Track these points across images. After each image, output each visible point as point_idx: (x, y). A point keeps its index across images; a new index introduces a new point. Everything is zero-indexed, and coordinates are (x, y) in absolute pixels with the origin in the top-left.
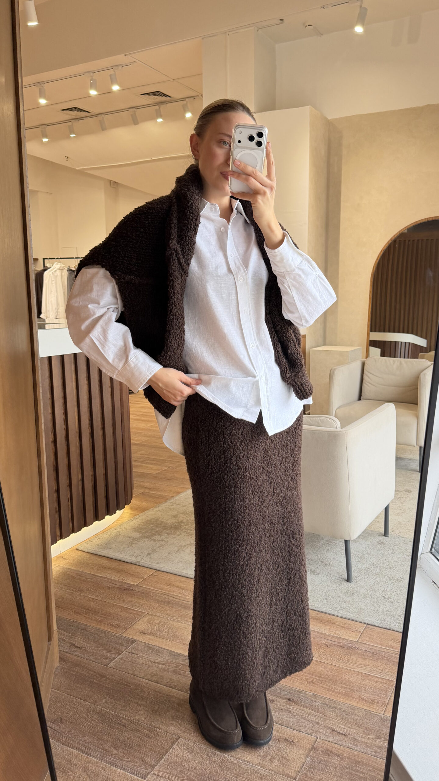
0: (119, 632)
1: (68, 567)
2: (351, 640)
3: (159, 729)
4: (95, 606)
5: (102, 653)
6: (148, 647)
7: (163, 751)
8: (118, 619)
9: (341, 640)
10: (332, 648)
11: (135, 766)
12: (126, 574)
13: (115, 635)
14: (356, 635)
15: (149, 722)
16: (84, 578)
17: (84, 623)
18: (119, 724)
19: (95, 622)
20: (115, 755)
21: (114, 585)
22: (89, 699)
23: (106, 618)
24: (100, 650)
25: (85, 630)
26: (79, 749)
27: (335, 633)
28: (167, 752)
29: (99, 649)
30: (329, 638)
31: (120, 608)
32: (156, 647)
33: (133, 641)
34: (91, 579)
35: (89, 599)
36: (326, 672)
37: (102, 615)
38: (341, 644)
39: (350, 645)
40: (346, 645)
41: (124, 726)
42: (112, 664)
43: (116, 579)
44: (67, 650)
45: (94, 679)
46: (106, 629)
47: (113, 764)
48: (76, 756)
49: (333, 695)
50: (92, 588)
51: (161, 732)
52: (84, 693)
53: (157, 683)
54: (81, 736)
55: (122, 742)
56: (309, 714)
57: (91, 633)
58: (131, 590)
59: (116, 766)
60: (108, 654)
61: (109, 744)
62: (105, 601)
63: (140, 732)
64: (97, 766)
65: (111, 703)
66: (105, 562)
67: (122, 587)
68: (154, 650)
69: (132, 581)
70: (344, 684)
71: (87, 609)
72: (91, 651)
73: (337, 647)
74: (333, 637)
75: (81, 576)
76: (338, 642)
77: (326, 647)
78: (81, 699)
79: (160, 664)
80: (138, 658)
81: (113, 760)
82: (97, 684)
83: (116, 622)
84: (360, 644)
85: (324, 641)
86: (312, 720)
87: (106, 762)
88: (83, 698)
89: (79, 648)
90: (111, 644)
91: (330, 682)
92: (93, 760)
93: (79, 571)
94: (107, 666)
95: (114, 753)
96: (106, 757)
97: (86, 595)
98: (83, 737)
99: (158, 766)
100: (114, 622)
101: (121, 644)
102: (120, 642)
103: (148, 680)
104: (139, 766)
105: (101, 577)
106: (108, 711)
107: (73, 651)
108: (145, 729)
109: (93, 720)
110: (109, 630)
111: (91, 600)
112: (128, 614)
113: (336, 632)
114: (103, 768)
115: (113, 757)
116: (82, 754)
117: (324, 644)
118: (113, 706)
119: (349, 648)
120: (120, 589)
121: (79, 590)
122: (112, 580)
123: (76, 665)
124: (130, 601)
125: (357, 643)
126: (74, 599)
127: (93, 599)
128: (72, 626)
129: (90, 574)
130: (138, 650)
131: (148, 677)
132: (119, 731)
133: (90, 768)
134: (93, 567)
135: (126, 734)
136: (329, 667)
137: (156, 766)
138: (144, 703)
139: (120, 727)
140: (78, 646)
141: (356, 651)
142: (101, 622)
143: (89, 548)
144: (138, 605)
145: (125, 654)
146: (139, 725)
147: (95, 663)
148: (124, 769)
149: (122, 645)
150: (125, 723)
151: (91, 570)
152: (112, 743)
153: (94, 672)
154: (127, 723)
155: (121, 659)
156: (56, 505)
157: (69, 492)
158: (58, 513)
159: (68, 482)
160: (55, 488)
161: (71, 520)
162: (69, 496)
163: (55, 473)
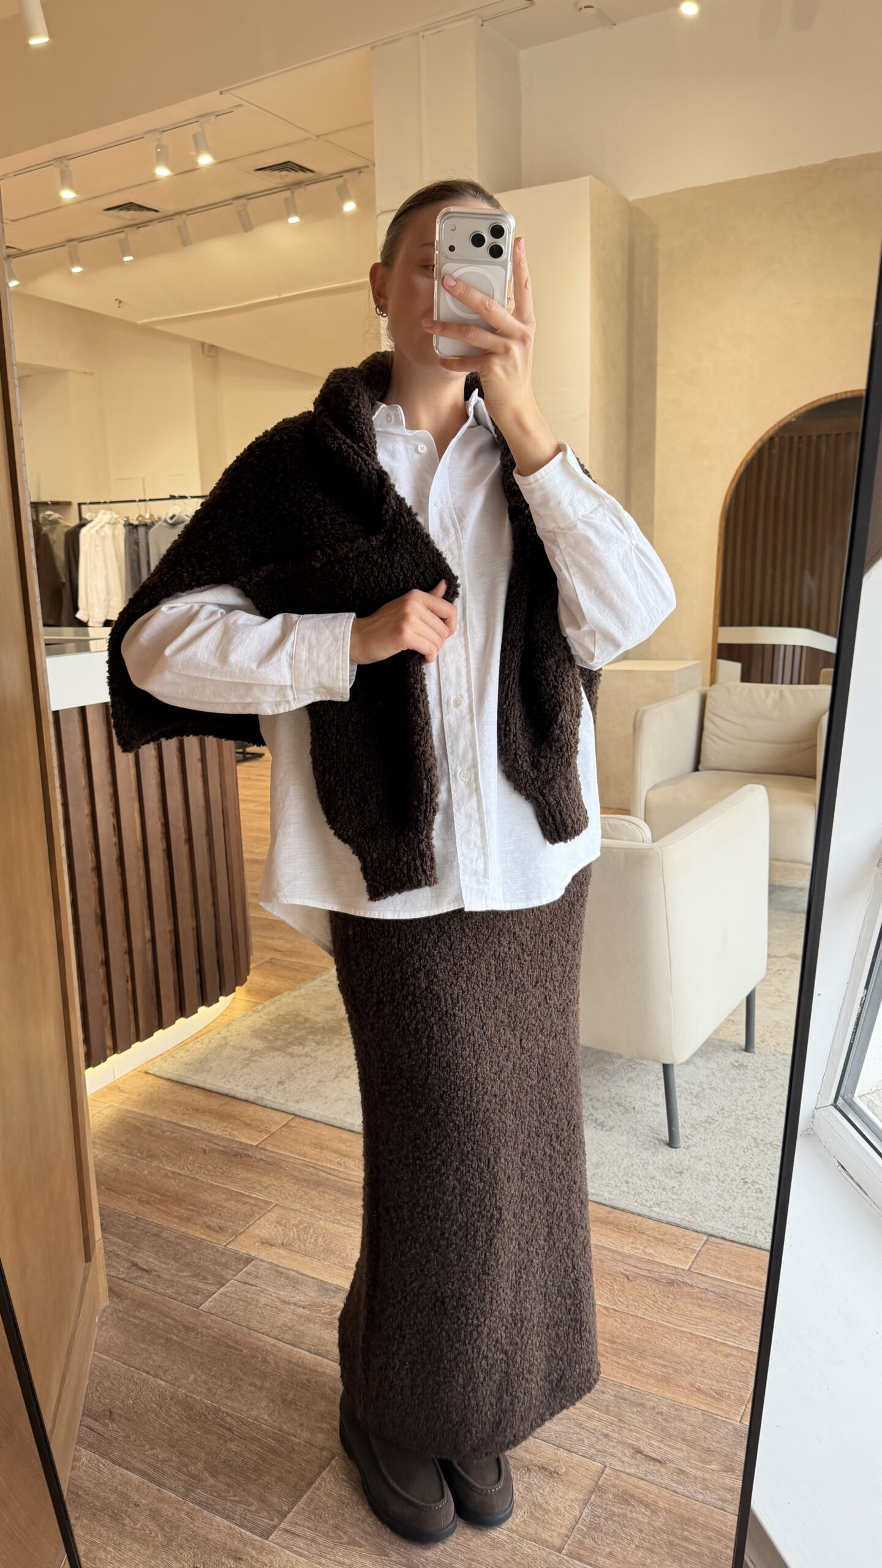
0: (221, 1241)
1: (129, 1108)
2: (675, 1268)
3: (295, 1437)
4: (177, 1188)
5: (189, 1282)
6: (277, 1271)
7: (303, 1483)
8: (220, 1214)
9: (655, 1266)
10: (638, 1282)
11: (249, 1511)
12: (238, 1122)
13: (214, 1247)
14: (687, 1257)
15: (276, 1424)
16: (158, 1131)
17: (156, 1221)
18: (221, 1426)
19: (176, 1220)
20: (212, 1487)
21: (214, 1146)
22: (164, 1374)
23: (198, 1213)
24: (186, 1276)
25: (157, 1235)
26: (143, 1474)
27: (644, 1252)
28: (310, 1484)
29: (185, 1274)
30: (632, 1262)
31: (224, 1193)
32: (292, 1273)
33: (249, 1260)
34: (172, 1133)
35: (167, 1175)
36: (625, 1332)
37: (190, 1207)
38: (656, 1276)
39: (673, 1277)
40: (665, 1277)
41: (229, 1429)
42: (207, 1304)
43: (218, 1132)
44: (123, 1276)
45: (173, 1334)
46: (197, 1234)
47: (205, 1505)
48: (138, 1489)
49: (637, 1380)
50: (172, 1152)
51: (298, 1444)
52: (154, 1361)
53: (294, 1345)
54: (147, 1447)
55: (224, 1462)
56: (590, 1417)
57: (169, 1242)
58: (247, 1155)
59: (213, 1510)
60: (200, 1285)
61: (200, 1465)
62: (197, 1177)
63: (260, 1443)
64: (177, 1509)
65: (204, 1382)
66: (198, 1098)
67: (228, 1150)
68: (287, 1278)
69: (249, 1138)
70: (660, 1358)
71: (162, 1195)
72: (168, 1277)
73: (647, 1280)
74: (639, 1259)
75: (151, 1126)
76: (650, 1271)
77: (626, 1280)
78: (148, 1373)
79: (299, 1307)
80: (258, 1294)
81: (207, 1499)
82: (179, 1344)
83: (216, 1220)
84: (696, 1276)
85: (621, 1268)
86: (595, 1430)
87: (194, 1501)
88: (152, 1372)
89: (147, 1271)
90: (208, 1264)
91: (633, 1354)
92: (170, 1497)
93: (150, 1116)
94: (198, 1308)
95: (209, 1483)
96: (193, 1491)
97: (161, 1165)
98: (152, 1449)
99: (292, 1514)
100: (214, 1221)
101: (226, 1266)
102: (224, 1260)
103: (276, 1338)
104: (256, 1511)
105: (190, 1128)
106: (198, 1398)
107: (136, 1278)
108: (269, 1437)
109: (171, 1416)
110: (204, 1237)
111: (171, 1176)
112: (239, 1206)
113: (647, 1250)
114: (188, 1514)
115: (206, 1492)
116: (149, 1484)
117: (622, 1274)
118: (209, 1390)
119: (671, 1283)
120: (225, 1153)
121: (148, 1156)
122: (212, 1135)
123: (141, 1304)
124: (245, 1179)
125: (688, 1273)
126: (138, 1173)
127: (173, 1173)
128: (133, 1227)
129: (170, 1122)
130: (257, 1277)
131: (276, 1332)
132: (220, 1439)
133: (163, 1512)
134: (175, 1107)
135: (232, 1447)
136: (631, 1321)
137: (288, 1513)
138: (267, 1384)
139: (221, 1431)
140: (145, 1267)
141: (686, 1289)
142: (188, 1220)
143: (169, 1069)
144: (259, 1188)
145: (233, 1285)
146: (258, 1429)
147: (176, 1303)
148: (227, 1517)
149: (227, 1268)
150: (231, 1424)
151: (172, 1114)
152: (205, 1463)
153: (174, 1320)
154: (235, 1423)
155: (225, 1294)
156: (104, 990)
157: (127, 963)
158: (107, 1005)
159: (125, 945)
160: (101, 956)
161: (132, 1017)
162: (128, 972)
163: (99, 929)
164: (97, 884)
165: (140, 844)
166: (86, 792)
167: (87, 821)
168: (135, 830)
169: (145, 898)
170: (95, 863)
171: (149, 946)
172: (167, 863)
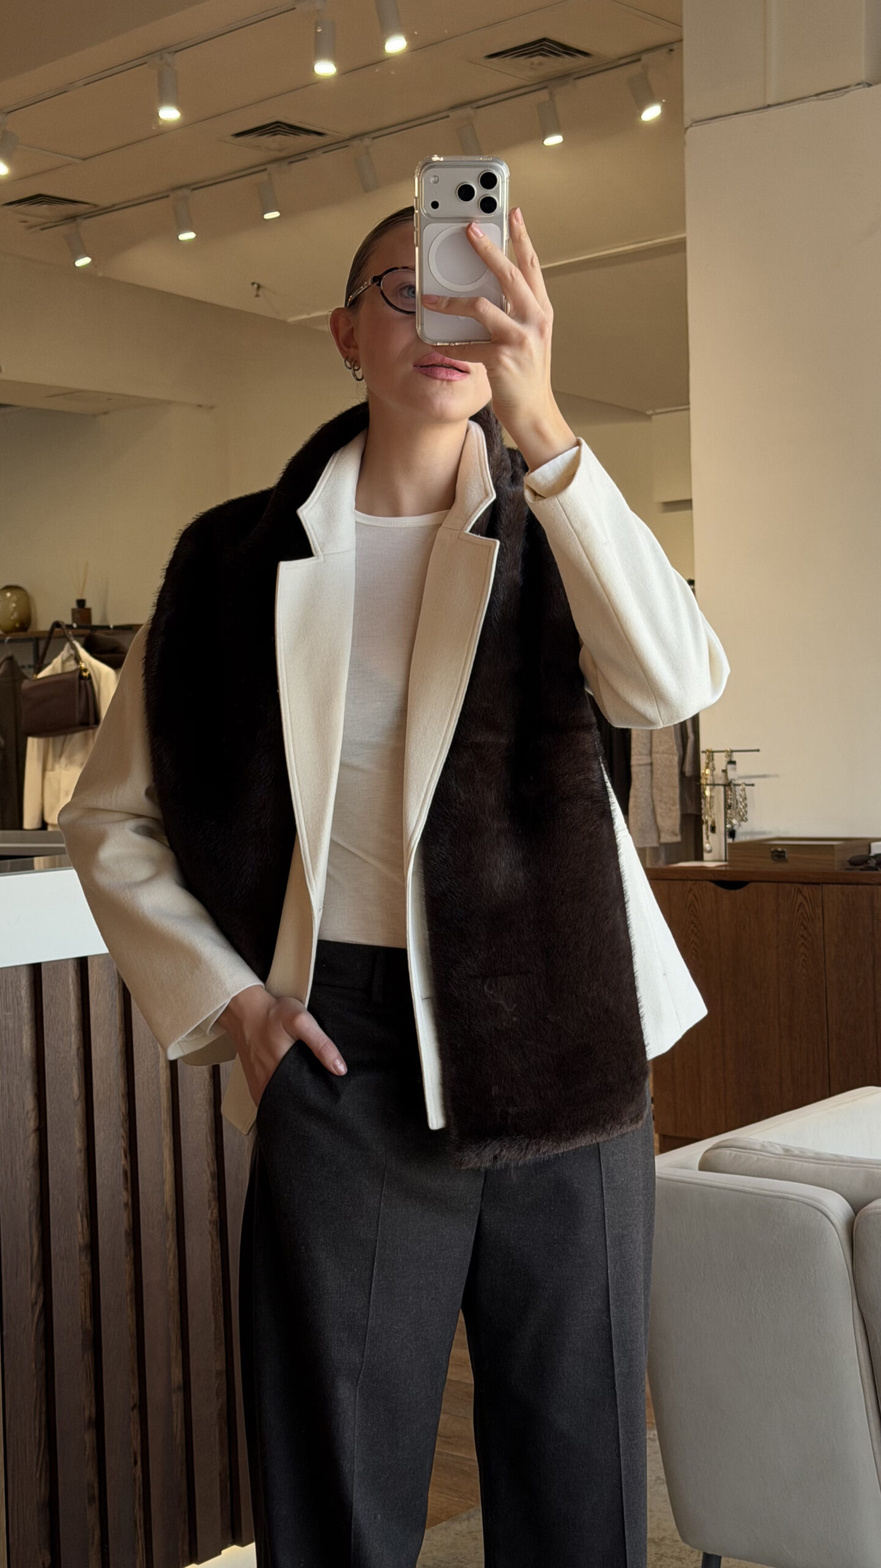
156: (89, 1474)
157: (135, 1428)
158: (96, 1506)
159: (135, 1391)
160: (89, 1411)
161: (141, 1532)
162: (136, 1444)
163: (89, 1357)
164: (89, 1277)
165: (171, 1210)
166: (79, 1110)
167: (78, 1161)
168: (164, 1182)
169: (176, 1308)
170: (87, 1238)
171: (177, 1398)
172: (218, 1247)
